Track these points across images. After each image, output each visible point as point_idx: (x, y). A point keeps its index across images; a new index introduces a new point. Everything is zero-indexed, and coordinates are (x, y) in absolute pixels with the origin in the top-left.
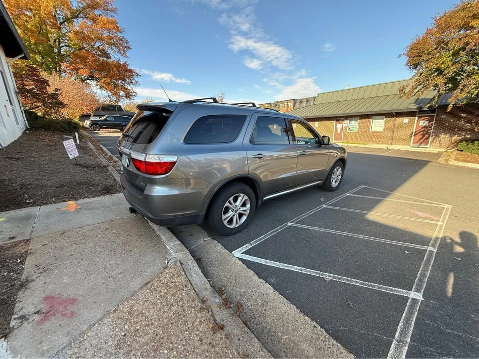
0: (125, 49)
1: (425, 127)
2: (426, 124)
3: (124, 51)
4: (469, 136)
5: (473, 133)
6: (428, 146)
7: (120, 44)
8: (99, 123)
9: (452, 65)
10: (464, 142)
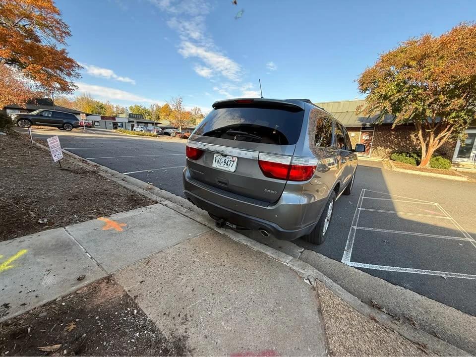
0: (64, 35)
1: (367, 140)
2: (367, 138)
3: (62, 36)
4: (397, 149)
5: (399, 147)
6: (369, 155)
7: (56, 27)
8: (31, 118)
9: (397, 93)
10: (395, 153)
